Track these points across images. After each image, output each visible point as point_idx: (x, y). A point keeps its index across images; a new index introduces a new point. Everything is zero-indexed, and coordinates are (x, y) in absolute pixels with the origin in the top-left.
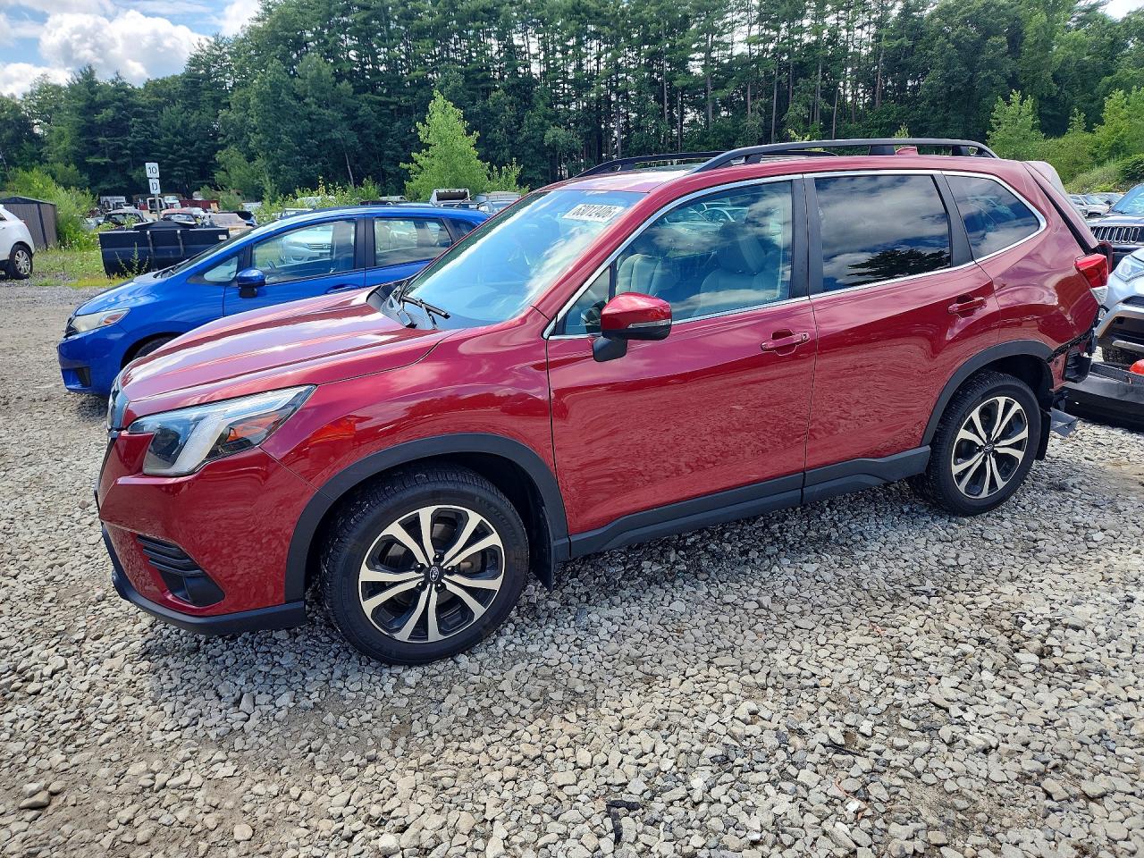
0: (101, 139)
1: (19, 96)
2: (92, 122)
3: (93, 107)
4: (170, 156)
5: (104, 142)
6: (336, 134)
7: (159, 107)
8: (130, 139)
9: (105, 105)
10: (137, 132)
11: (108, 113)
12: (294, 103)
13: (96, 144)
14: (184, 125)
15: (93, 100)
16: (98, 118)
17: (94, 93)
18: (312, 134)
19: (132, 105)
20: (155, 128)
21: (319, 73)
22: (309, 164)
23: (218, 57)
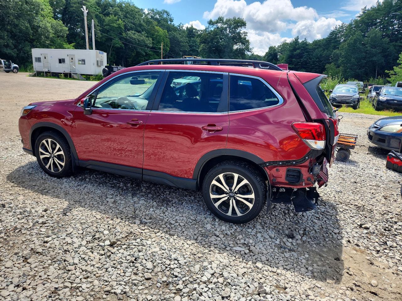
0: (293, 60)
1: (277, 47)
2: (293, 54)
3: (295, 49)
4: (313, 65)
5: (294, 60)
6: (375, 59)
7: (315, 49)
8: (302, 60)
9: (298, 49)
10: (305, 58)
11: (298, 51)
12: (361, 47)
13: (292, 61)
14: (321, 55)
15: (295, 48)
16: (295, 53)
17: (296, 45)
18: (364, 58)
19: (307, 49)
20: (311, 56)
21: (376, 35)
22: (359, 69)
23: (341, 31)
